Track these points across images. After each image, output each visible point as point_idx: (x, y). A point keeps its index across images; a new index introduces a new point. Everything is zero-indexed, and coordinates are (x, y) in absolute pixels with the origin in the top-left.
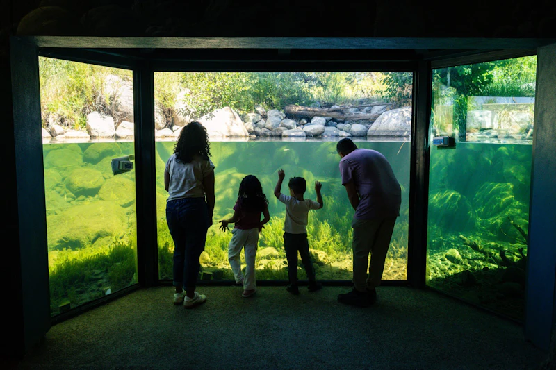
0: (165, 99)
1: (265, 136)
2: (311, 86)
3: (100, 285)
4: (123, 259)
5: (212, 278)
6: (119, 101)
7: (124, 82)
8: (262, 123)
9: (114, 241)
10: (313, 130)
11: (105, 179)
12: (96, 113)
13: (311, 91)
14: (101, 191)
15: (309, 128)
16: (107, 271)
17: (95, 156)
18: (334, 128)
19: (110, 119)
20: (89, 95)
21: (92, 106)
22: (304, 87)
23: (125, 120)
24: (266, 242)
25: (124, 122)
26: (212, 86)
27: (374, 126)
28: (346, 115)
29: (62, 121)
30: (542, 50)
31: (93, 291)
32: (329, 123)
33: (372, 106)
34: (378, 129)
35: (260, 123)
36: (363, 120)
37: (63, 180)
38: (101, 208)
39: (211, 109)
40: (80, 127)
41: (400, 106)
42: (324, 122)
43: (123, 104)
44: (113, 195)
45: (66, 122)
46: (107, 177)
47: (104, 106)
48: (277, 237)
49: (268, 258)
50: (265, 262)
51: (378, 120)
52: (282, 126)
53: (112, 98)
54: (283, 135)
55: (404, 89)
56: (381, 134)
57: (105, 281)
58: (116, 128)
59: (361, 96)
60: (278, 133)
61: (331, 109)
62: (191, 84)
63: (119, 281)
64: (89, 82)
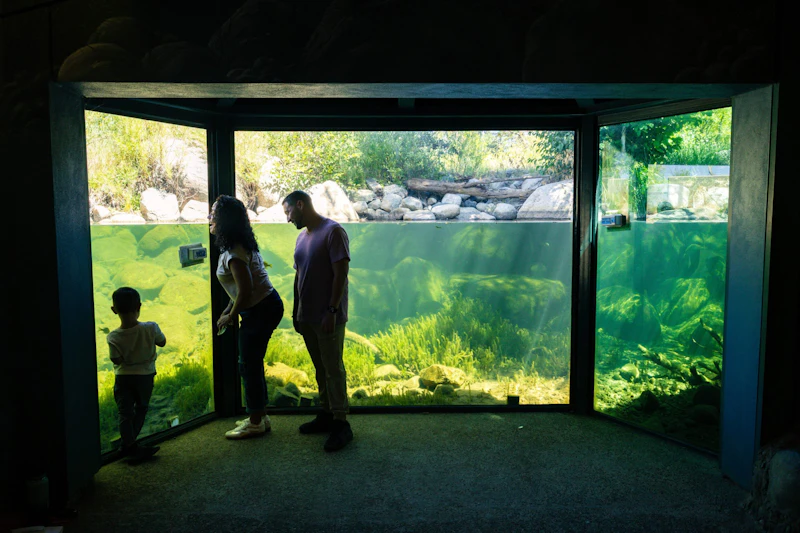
0: (246, 170)
1: (381, 219)
2: (442, 153)
3: (164, 415)
4: (193, 381)
5: (313, 404)
6: (184, 174)
7: (190, 149)
8: (378, 202)
9: (182, 357)
10: (446, 212)
11: (168, 276)
12: (153, 189)
13: (442, 160)
14: (163, 293)
15: (439, 209)
16: (172, 397)
17: (154, 245)
18: (473, 209)
19: (172, 197)
20: (144, 166)
21: (147, 180)
22: (433, 155)
23: (192, 198)
24: (383, 358)
25: (191, 201)
26: (310, 152)
27: (525, 207)
28: (489, 191)
29: (108, 200)
30: (738, 100)
31: (154, 423)
32: (466, 202)
33: (523, 180)
34: (531, 210)
35: (373, 203)
36: (511, 198)
37: (111, 278)
38: (163, 315)
39: (309, 183)
40: (132, 207)
41: (560, 179)
42: (460, 201)
43: (191, 177)
44: (180, 298)
45: (114, 202)
46: (170, 274)
47: (164, 180)
48: (398, 351)
49: (386, 378)
50: (382, 384)
51: (531, 197)
52: (403, 206)
53: (175, 170)
54: (404, 218)
55: (564, 156)
56: (535, 216)
57: (170, 409)
58: (181, 210)
59: (508, 166)
60: (398, 216)
61: (468, 184)
62: (281, 150)
63: (189, 409)
64: (145, 149)
